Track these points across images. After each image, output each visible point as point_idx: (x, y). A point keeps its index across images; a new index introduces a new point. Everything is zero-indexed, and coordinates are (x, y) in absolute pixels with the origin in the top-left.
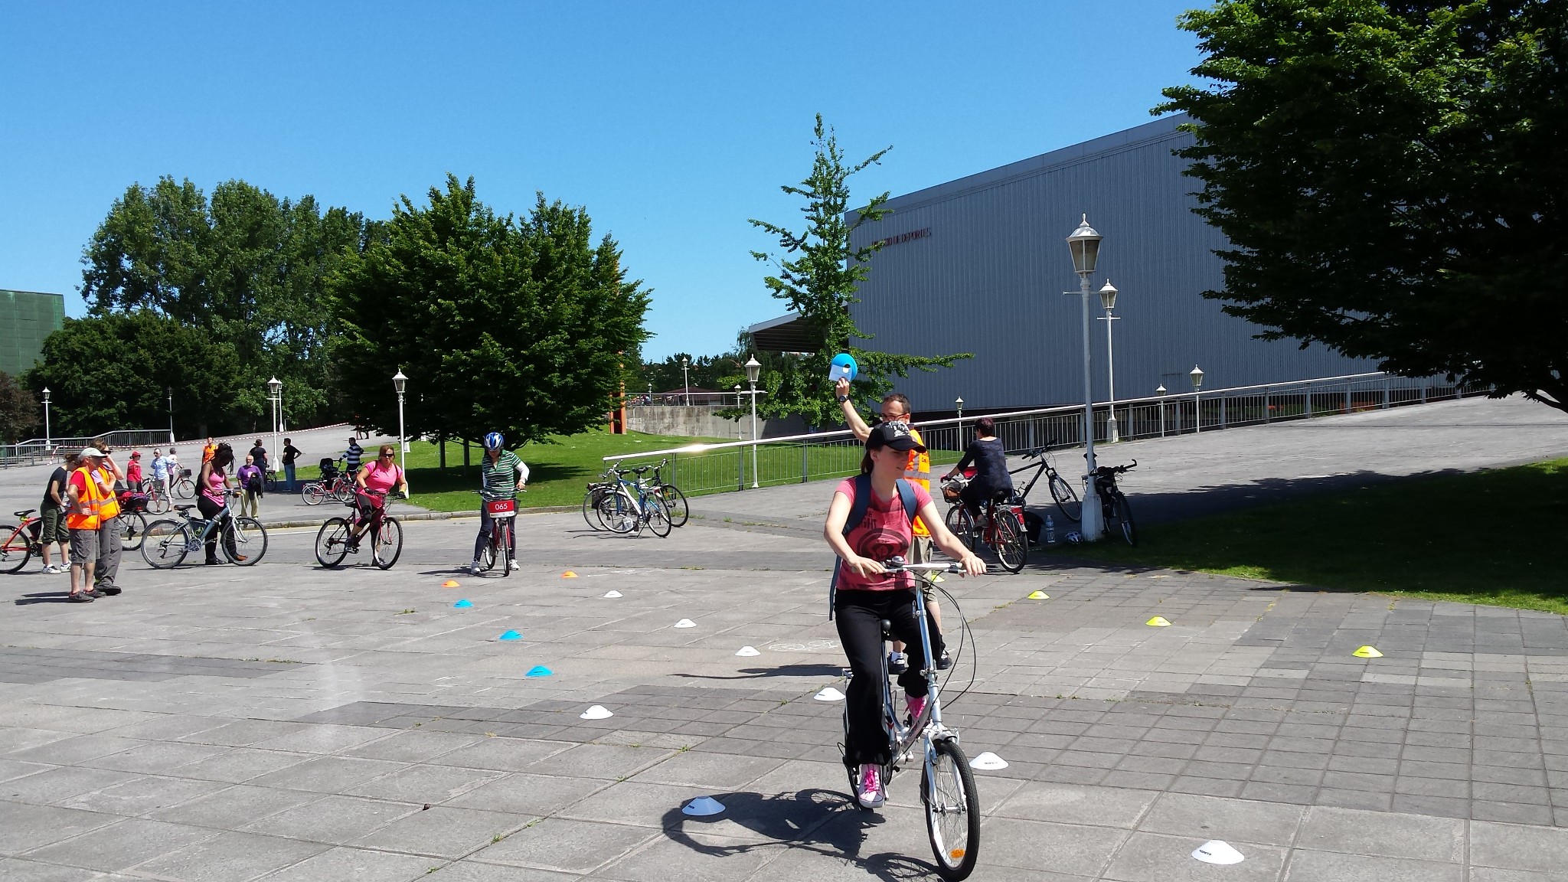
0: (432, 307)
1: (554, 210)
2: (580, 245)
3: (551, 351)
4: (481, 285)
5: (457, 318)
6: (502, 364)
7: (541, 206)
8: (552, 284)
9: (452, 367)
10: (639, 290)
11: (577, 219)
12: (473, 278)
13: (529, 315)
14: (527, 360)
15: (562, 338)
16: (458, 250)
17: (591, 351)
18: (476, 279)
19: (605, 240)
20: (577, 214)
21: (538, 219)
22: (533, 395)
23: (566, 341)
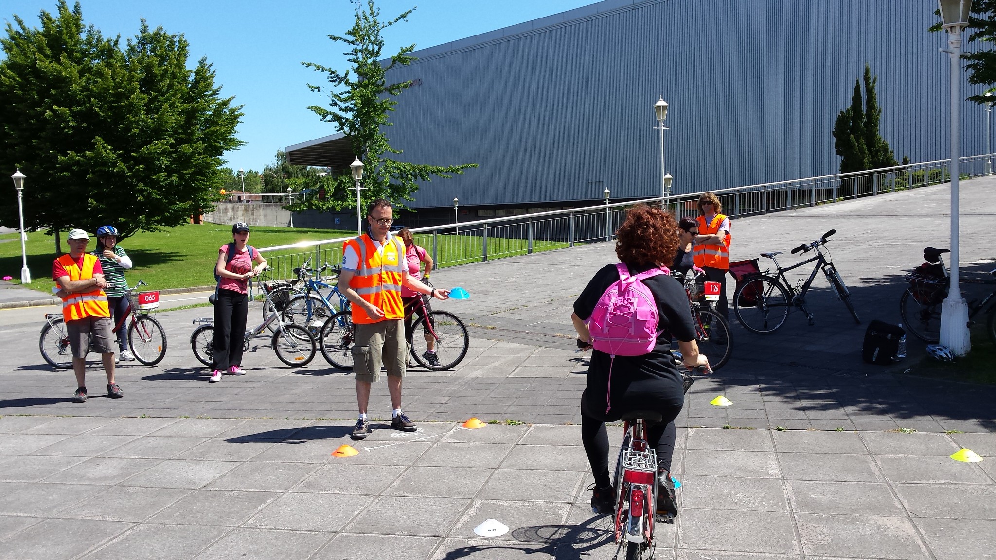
0: (48, 113)
1: (157, 34)
2: (180, 65)
3: (158, 154)
4: (92, 94)
5: (72, 124)
6: (114, 165)
7: (144, 30)
8: (156, 97)
9: (66, 167)
10: (232, 105)
11: (177, 44)
12: (85, 89)
13: (137, 123)
14: (137, 162)
15: (167, 142)
16: (71, 64)
17: (192, 155)
18: (88, 90)
19: (202, 63)
20: (177, 39)
21: (142, 42)
22: (141, 191)
23: (172, 146)
